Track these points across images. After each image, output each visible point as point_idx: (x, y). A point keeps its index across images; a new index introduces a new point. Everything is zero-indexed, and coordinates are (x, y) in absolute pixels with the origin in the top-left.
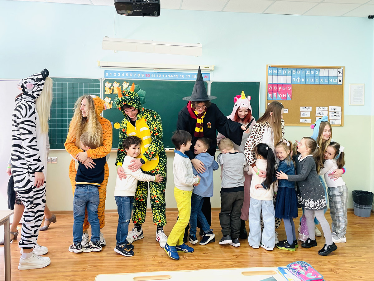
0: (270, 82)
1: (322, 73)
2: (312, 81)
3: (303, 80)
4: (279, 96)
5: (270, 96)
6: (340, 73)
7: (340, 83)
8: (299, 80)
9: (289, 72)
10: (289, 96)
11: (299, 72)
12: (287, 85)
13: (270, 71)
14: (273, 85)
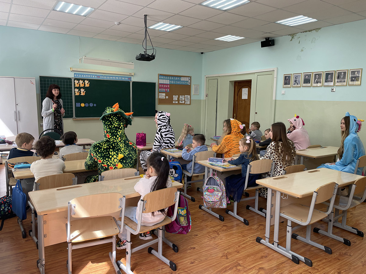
0: (160, 83)
1: (182, 79)
2: (178, 83)
3: (174, 82)
4: (164, 90)
5: (160, 90)
6: (189, 79)
7: (190, 84)
8: (172, 82)
9: (168, 78)
10: (168, 90)
11: (172, 78)
12: (167, 84)
13: (160, 77)
14: (161, 84)
